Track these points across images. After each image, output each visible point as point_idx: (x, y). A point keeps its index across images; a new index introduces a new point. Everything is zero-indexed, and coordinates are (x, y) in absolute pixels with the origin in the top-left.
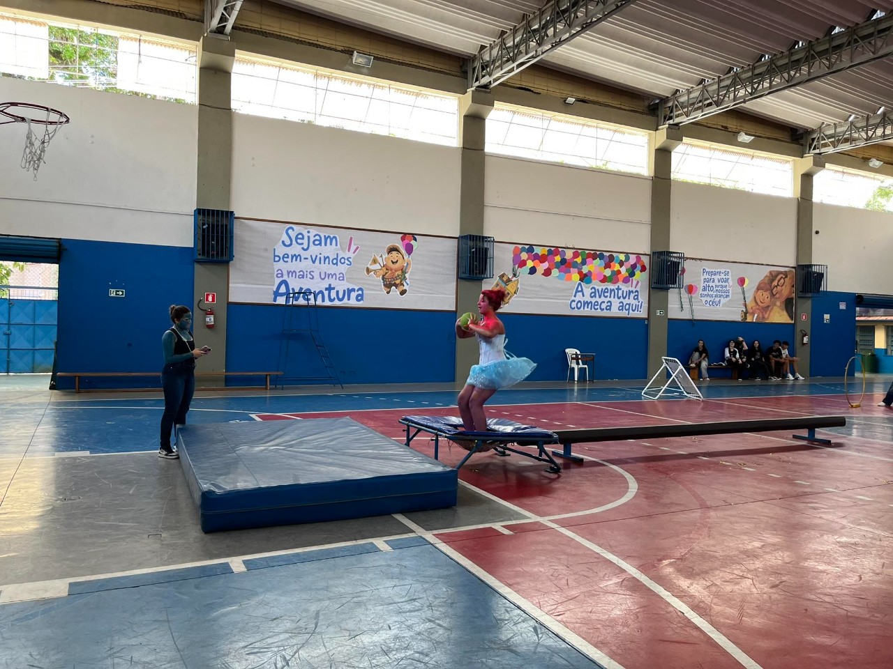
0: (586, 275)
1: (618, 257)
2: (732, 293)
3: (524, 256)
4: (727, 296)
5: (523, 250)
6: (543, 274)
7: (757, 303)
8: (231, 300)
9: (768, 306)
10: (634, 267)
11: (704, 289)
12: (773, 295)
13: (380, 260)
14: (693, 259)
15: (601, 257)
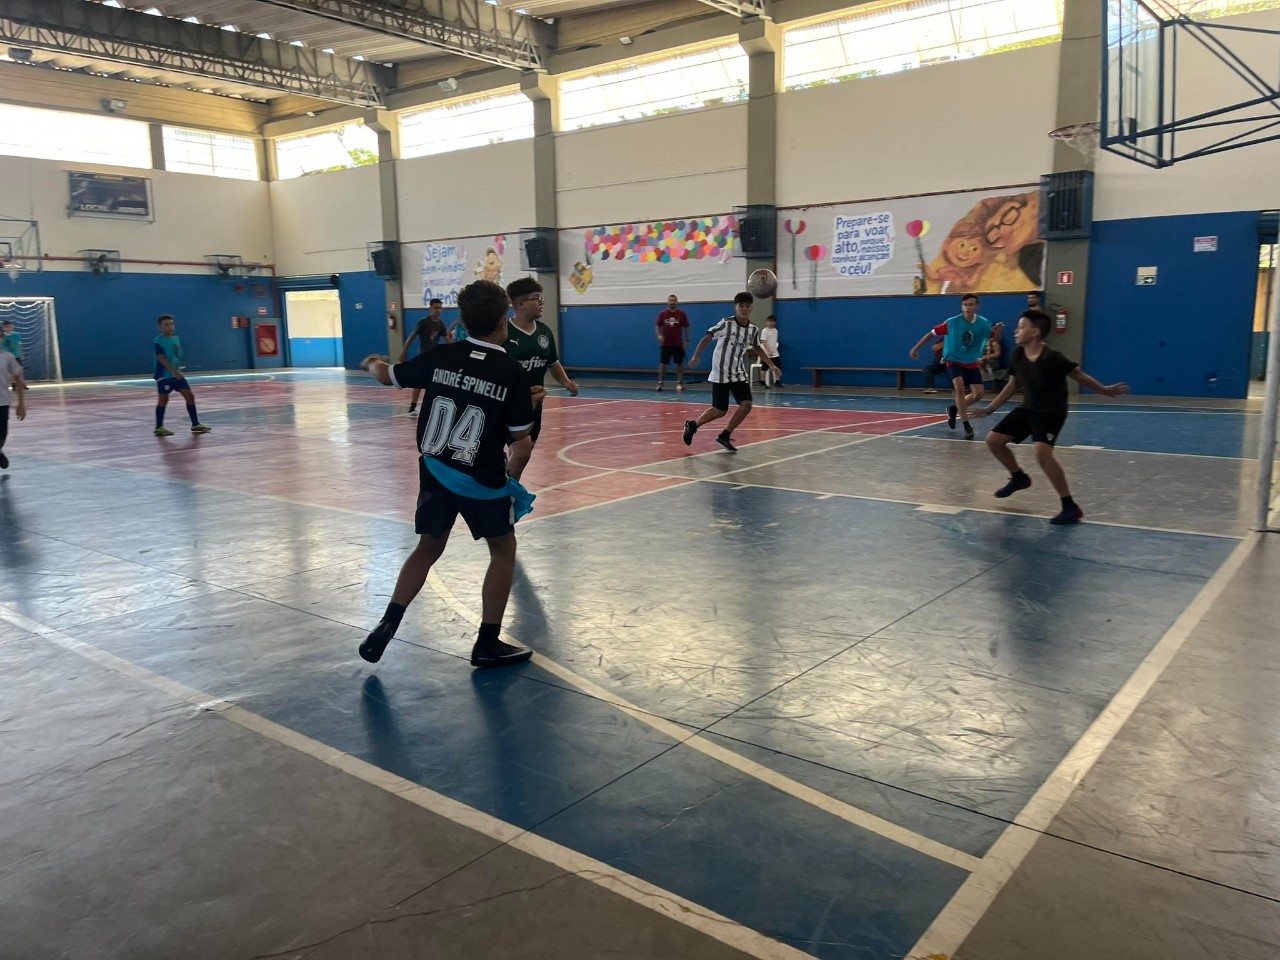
0: (663, 253)
1: (703, 223)
2: (895, 251)
3: (596, 239)
4: (884, 256)
5: (594, 233)
6: (617, 257)
7: (948, 261)
8: (406, 306)
9: (976, 266)
10: (724, 232)
11: (839, 251)
12: (988, 244)
13: (482, 262)
14: (818, 206)
15: (681, 226)
